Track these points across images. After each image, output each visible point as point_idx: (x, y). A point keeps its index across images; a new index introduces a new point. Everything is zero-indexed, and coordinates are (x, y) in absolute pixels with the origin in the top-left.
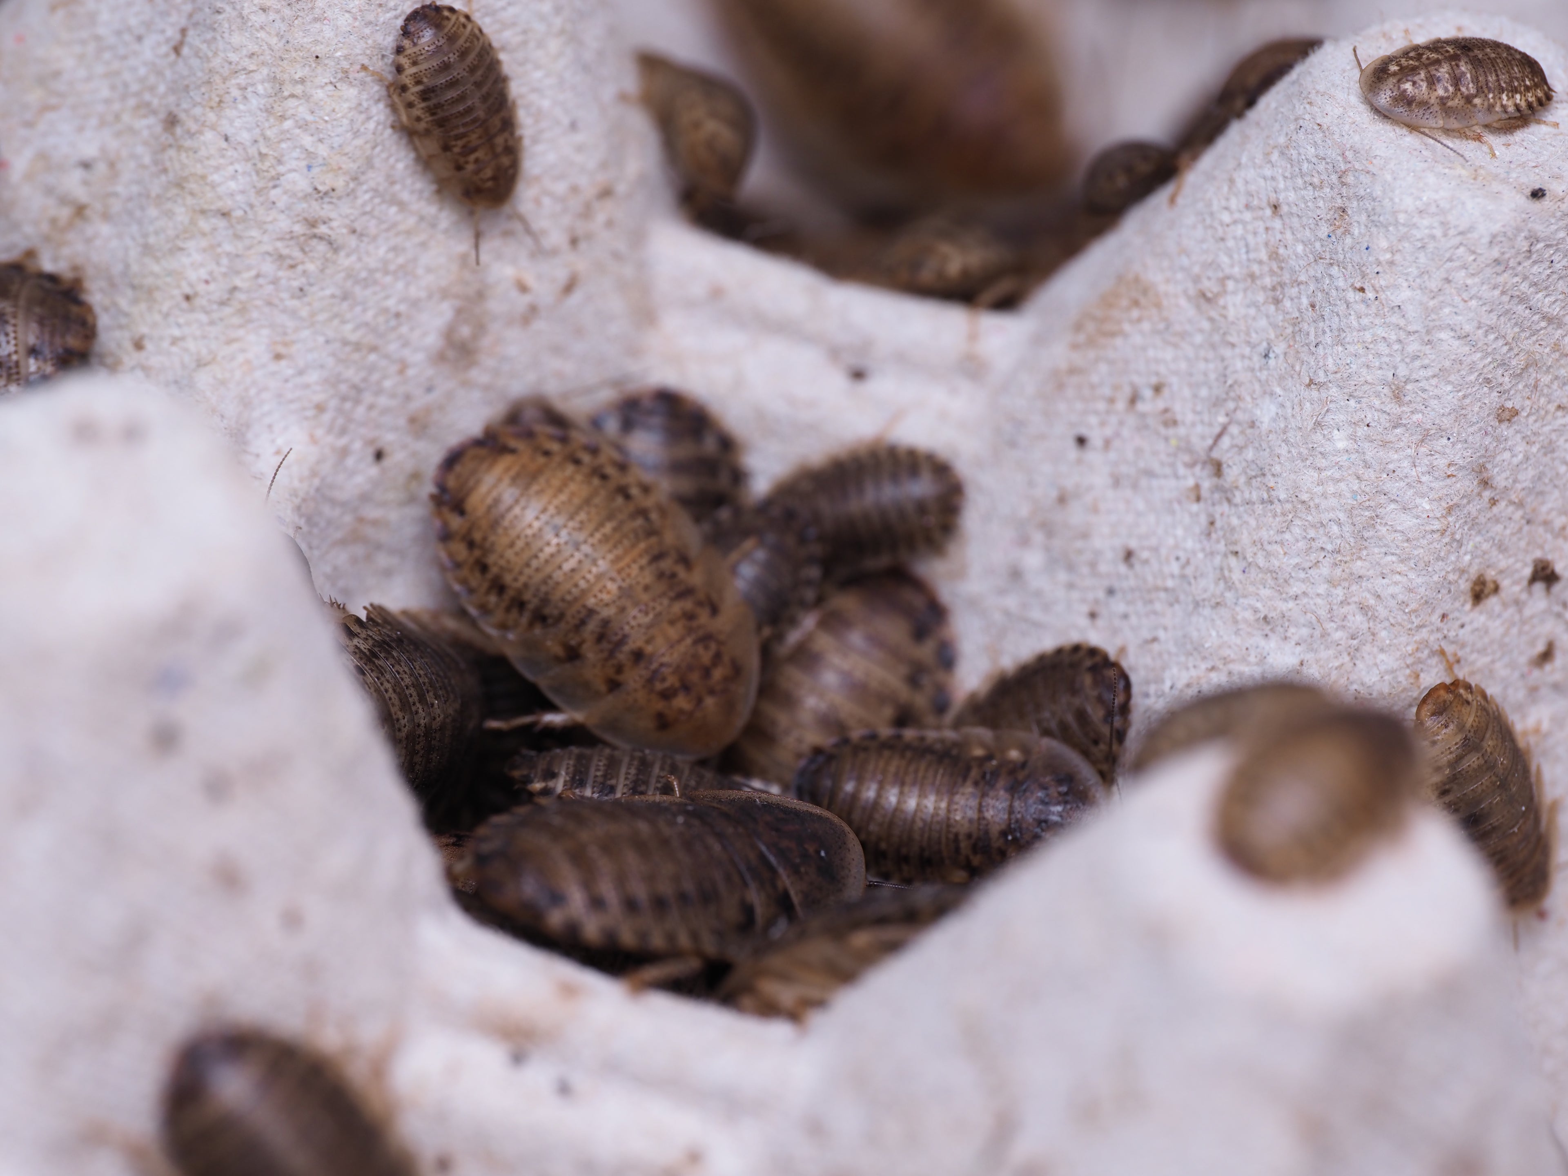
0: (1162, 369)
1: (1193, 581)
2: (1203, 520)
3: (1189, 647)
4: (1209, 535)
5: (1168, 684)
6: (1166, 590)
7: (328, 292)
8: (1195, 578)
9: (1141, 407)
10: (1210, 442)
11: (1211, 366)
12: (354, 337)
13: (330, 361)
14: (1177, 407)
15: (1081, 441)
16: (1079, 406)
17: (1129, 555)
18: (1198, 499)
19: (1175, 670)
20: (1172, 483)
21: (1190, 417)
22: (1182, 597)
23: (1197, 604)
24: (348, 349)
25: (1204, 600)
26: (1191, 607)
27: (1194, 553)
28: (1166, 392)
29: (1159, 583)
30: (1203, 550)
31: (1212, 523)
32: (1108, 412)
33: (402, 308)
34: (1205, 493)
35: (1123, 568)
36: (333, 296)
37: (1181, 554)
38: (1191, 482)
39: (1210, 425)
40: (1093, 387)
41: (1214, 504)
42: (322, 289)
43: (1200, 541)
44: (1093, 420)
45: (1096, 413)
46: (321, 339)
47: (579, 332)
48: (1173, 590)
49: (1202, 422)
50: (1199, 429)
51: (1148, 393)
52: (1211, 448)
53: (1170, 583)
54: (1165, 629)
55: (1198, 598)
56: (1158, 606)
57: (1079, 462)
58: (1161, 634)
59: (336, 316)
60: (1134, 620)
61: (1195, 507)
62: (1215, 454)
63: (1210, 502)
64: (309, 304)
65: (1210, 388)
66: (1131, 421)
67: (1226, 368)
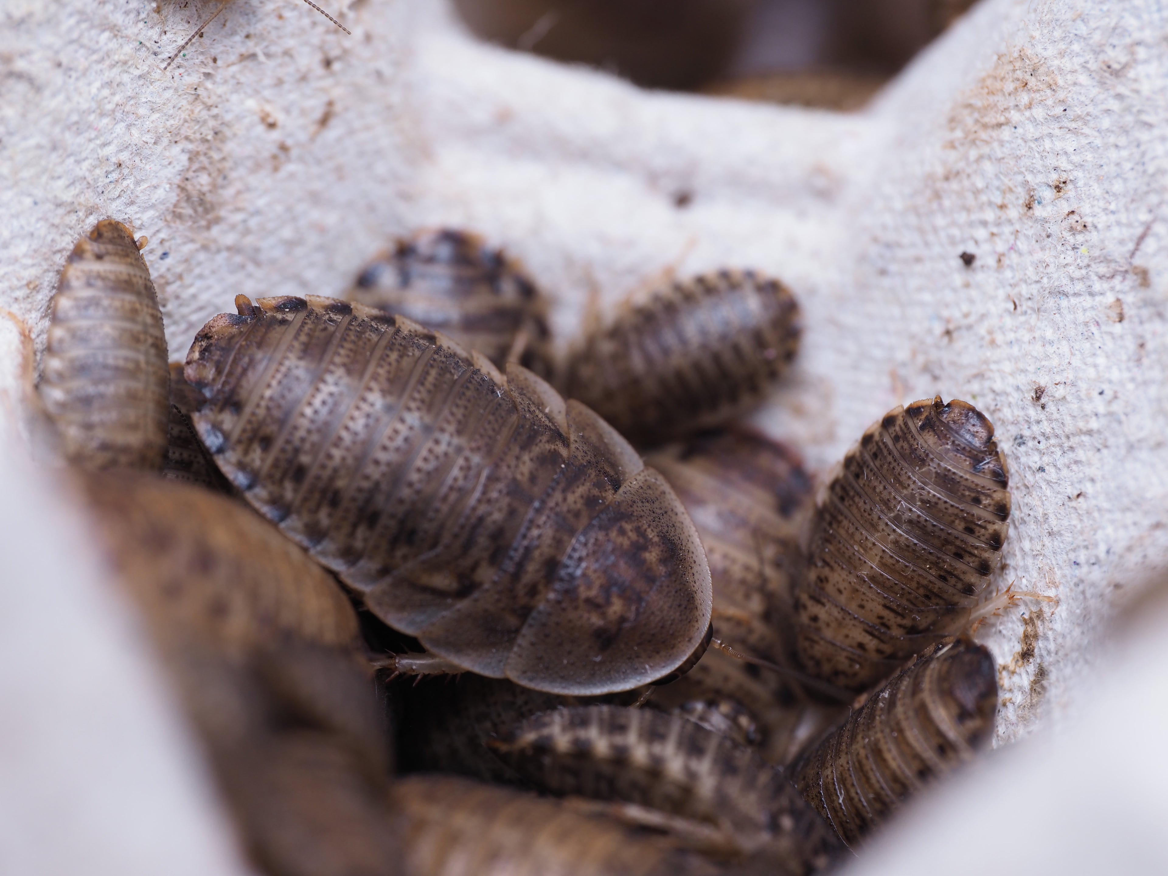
0: (1063, 163)
1: (1123, 418)
2: (1131, 345)
3: (1126, 501)
4: (1139, 360)
5: (1102, 548)
6: (1089, 433)
7: (32, 142)
8: (1126, 415)
9: (1038, 211)
10: (1131, 246)
11: (1124, 153)
12: (67, 196)
13: (42, 229)
14: (1086, 209)
15: (968, 259)
16: (962, 218)
17: (1039, 394)
18: (1121, 319)
19: (1110, 530)
20: (1088, 302)
21: (1102, 220)
22: (1111, 441)
23: (1131, 447)
24: (61, 211)
25: (1140, 441)
26: (1123, 452)
27: (1122, 383)
28: (1070, 191)
29: (1081, 424)
30: (1133, 379)
31: (1142, 346)
32: (998, 224)
33: (124, 157)
34: (1128, 312)
35: (1033, 412)
36: (39, 147)
37: (1105, 387)
38: (1110, 298)
39: (1129, 225)
40: (977, 192)
41: (1141, 323)
42: (25, 138)
43: (1129, 369)
44: (981, 233)
45: (984, 224)
46: (28, 201)
47: (340, 173)
48: (1099, 432)
49: (1119, 223)
50: (1116, 232)
51: (1048, 194)
52: (1133, 254)
53: (1094, 424)
54: (1092, 480)
55: (1133, 439)
56: (1081, 455)
57: (967, 285)
58: (1088, 488)
59: (44, 170)
60: (1051, 473)
61: (1118, 328)
62: (1138, 261)
63: (1136, 320)
64: (11, 158)
65: (1125, 180)
66: (1030, 229)
67: (1143, 154)
